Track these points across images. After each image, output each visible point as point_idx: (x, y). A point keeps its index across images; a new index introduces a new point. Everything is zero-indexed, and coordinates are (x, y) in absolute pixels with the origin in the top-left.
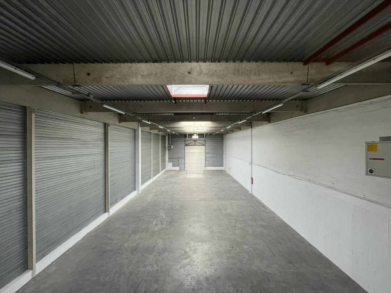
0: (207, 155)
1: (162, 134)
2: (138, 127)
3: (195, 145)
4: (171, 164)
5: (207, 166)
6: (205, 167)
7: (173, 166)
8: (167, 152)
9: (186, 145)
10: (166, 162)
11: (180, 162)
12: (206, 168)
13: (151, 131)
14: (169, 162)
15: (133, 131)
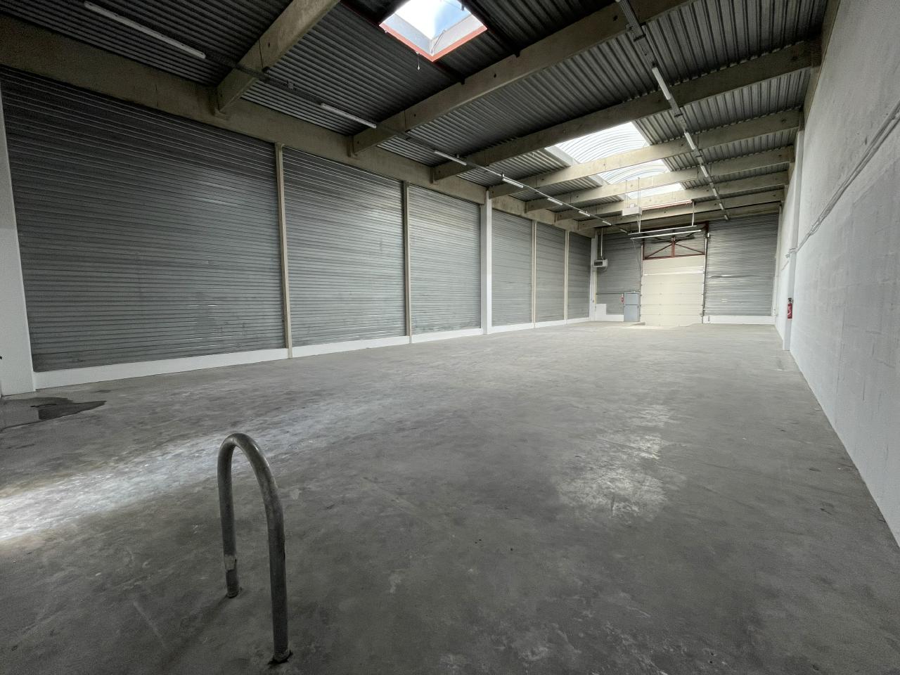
0: (712, 282)
1: (573, 231)
2: (485, 199)
3: (673, 256)
4: (604, 306)
5: (709, 314)
6: (703, 314)
7: (609, 312)
8: (594, 278)
9: (646, 258)
10: (591, 302)
11: (627, 301)
12: (706, 318)
13: (529, 215)
14: (599, 301)
15: (473, 208)
